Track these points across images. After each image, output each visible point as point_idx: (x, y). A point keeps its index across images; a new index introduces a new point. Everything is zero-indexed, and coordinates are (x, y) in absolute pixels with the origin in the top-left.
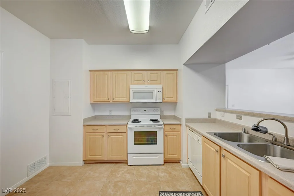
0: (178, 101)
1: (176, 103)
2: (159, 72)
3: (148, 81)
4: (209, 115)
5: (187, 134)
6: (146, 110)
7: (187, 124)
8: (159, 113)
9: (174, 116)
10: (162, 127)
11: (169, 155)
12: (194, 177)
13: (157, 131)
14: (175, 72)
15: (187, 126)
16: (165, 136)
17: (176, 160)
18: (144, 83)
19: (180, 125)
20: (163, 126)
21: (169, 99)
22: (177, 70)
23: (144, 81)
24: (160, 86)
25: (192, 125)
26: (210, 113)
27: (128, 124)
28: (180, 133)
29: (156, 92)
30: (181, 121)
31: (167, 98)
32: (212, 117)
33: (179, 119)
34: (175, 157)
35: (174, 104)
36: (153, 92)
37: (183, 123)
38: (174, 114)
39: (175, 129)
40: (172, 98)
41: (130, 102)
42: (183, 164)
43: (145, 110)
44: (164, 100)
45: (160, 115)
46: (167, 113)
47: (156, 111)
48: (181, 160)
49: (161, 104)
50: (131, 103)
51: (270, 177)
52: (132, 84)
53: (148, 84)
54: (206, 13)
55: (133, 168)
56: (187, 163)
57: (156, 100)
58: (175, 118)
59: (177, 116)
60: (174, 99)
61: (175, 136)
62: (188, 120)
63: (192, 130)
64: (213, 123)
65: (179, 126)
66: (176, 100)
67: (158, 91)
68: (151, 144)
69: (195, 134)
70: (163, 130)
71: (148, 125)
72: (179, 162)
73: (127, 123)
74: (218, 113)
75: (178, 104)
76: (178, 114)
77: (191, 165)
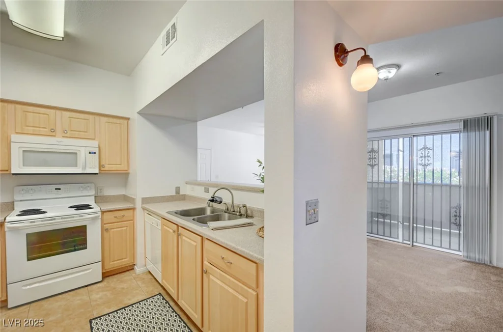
0: (130, 171)
1: (128, 173)
2: (91, 117)
3: (65, 132)
4: (178, 190)
5: (145, 221)
6: (60, 189)
7: (145, 206)
8: (93, 192)
9: (124, 195)
10: (99, 216)
11: (114, 261)
12: (154, 280)
13: (86, 226)
14: (126, 121)
15: (144, 209)
16: (104, 230)
17: (127, 267)
18: (54, 134)
19: (133, 209)
20: (100, 214)
21: (114, 167)
22: (128, 119)
23: (52, 129)
24: (95, 143)
25: (151, 207)
26: (179, 187)
27: (7, 220)
28: (133, 222)
29: (83, 154)
30: (134, 204)
31: (108, 164)
32: (182, 193)
33: (132, 200)
34: (126, 262)
35: (124, 177)
36: (76, 153)
37: (139, 205)
38: (124, 193)
39: (123, 216)
40: (119, 166)
41: (13, 172)
42: (138, 269)
43: (56, 189)
44: (102, 169)
45: (94, 197)
46: (109, 192)
47: (85, 188)
48: (135, 265)
49: (96, 175)
50: (14, 174)
51: (207, 239)
52: (17, 133)
53: (63, 137)
54: (162, 55)
55: (27, 308)
56: (145, 265)
57: (85, 167)
58: (125, 198)
59: (129, 195)
60: (123, 167)
61: (125, 228)
62: (145, 200)
63: (151, 213)
64: (182, 200)
65: (132, 211)
66: (127, 169)
67: (90, 153)
68: (75, 250)
69: (154, 217)
70: (99, 221)
71: (62, 217)
72: (133, 269)
73: (5, 219)
74: (188, 186)
75: (130, 175)
76: (129, 193)
77: (150, 267)
